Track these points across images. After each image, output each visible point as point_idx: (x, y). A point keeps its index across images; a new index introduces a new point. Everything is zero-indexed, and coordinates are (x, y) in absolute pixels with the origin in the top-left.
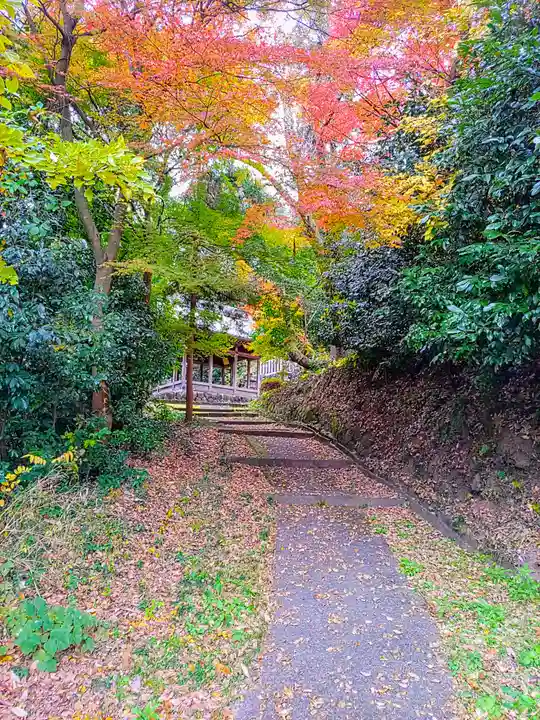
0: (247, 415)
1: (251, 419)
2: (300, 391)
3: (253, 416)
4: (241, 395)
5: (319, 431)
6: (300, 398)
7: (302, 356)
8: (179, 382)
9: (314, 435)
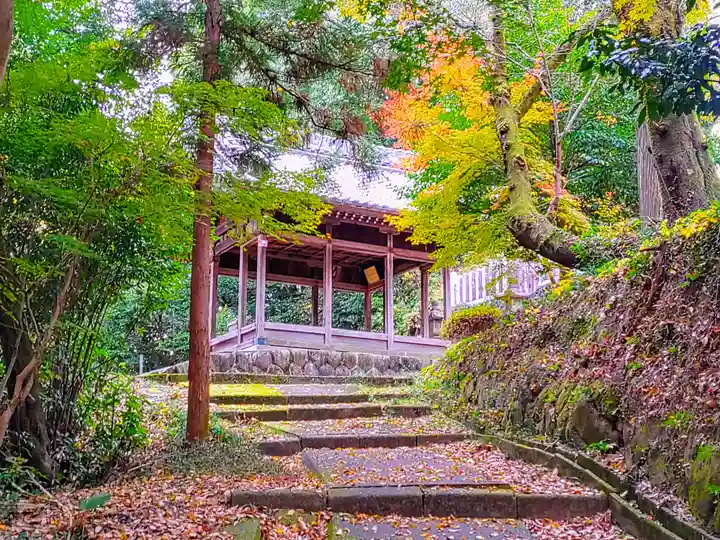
0: (399, 411)
1: (404, 427)
2: (549, 336)
3: (418, 412)
4: (406, 353)
5: (629, 486)
6: (549, 359)
7: (551, 228)
8: (251, 327)
9: (608, 503)
